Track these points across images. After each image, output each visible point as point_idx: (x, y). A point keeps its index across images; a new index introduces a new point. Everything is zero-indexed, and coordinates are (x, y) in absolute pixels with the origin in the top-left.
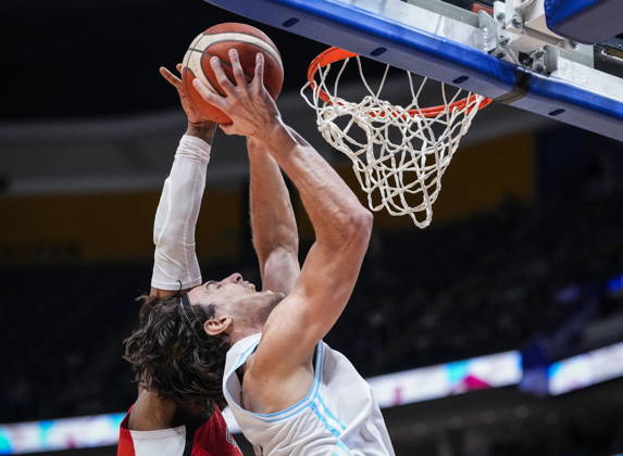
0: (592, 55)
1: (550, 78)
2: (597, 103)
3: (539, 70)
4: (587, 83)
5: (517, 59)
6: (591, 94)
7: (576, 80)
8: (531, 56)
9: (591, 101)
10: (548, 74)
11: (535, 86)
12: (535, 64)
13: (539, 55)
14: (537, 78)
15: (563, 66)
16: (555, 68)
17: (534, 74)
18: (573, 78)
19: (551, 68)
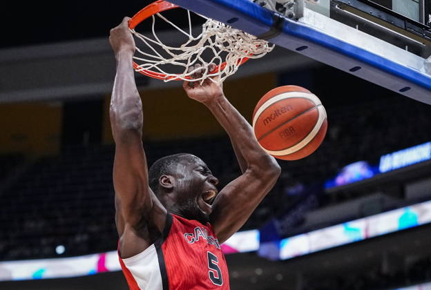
0: (329, 8)
1: (297, 23)
2: (331, 43)
3: (290, 16)
4: (324, 28)
5: (274, 8)
6: (326, 36)
7: (316, 26)
8: (285, 6)
9: (326, 41)
10: (297, 19)
11: (287, 28)
12: (287, 12)
13: (290, 6)
14: (288, 22)
15: (308, 14)
16: (302, 16)
17: (287, 19)
18: (315, 24)
19: (299, 16)
